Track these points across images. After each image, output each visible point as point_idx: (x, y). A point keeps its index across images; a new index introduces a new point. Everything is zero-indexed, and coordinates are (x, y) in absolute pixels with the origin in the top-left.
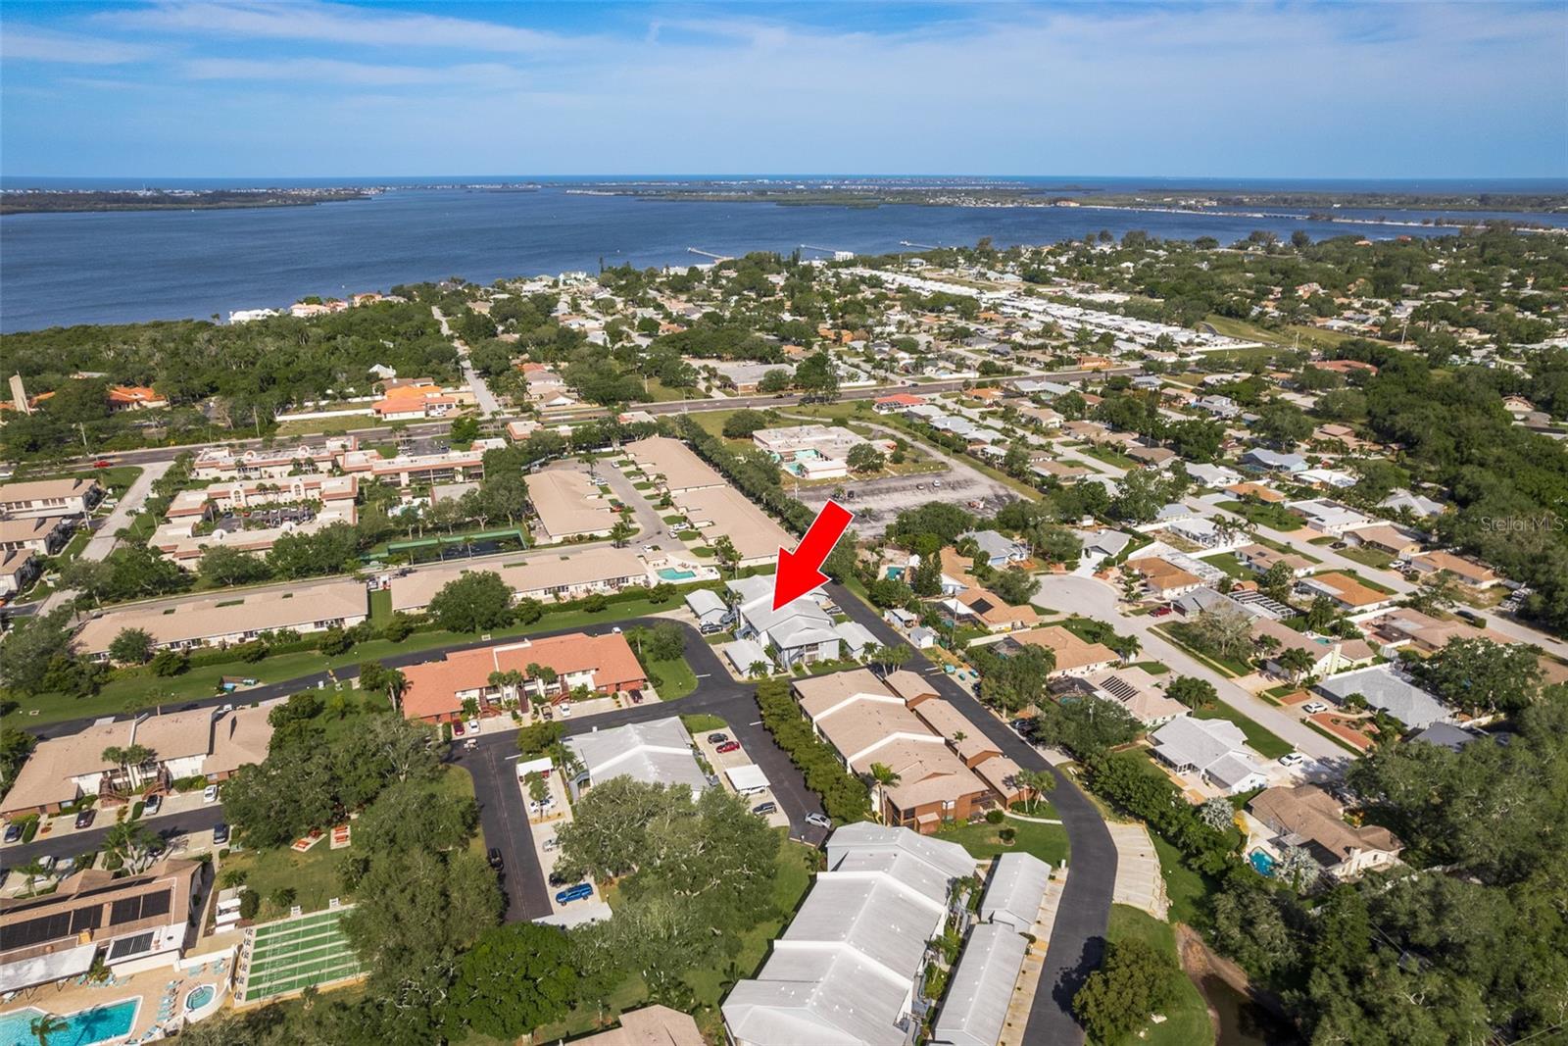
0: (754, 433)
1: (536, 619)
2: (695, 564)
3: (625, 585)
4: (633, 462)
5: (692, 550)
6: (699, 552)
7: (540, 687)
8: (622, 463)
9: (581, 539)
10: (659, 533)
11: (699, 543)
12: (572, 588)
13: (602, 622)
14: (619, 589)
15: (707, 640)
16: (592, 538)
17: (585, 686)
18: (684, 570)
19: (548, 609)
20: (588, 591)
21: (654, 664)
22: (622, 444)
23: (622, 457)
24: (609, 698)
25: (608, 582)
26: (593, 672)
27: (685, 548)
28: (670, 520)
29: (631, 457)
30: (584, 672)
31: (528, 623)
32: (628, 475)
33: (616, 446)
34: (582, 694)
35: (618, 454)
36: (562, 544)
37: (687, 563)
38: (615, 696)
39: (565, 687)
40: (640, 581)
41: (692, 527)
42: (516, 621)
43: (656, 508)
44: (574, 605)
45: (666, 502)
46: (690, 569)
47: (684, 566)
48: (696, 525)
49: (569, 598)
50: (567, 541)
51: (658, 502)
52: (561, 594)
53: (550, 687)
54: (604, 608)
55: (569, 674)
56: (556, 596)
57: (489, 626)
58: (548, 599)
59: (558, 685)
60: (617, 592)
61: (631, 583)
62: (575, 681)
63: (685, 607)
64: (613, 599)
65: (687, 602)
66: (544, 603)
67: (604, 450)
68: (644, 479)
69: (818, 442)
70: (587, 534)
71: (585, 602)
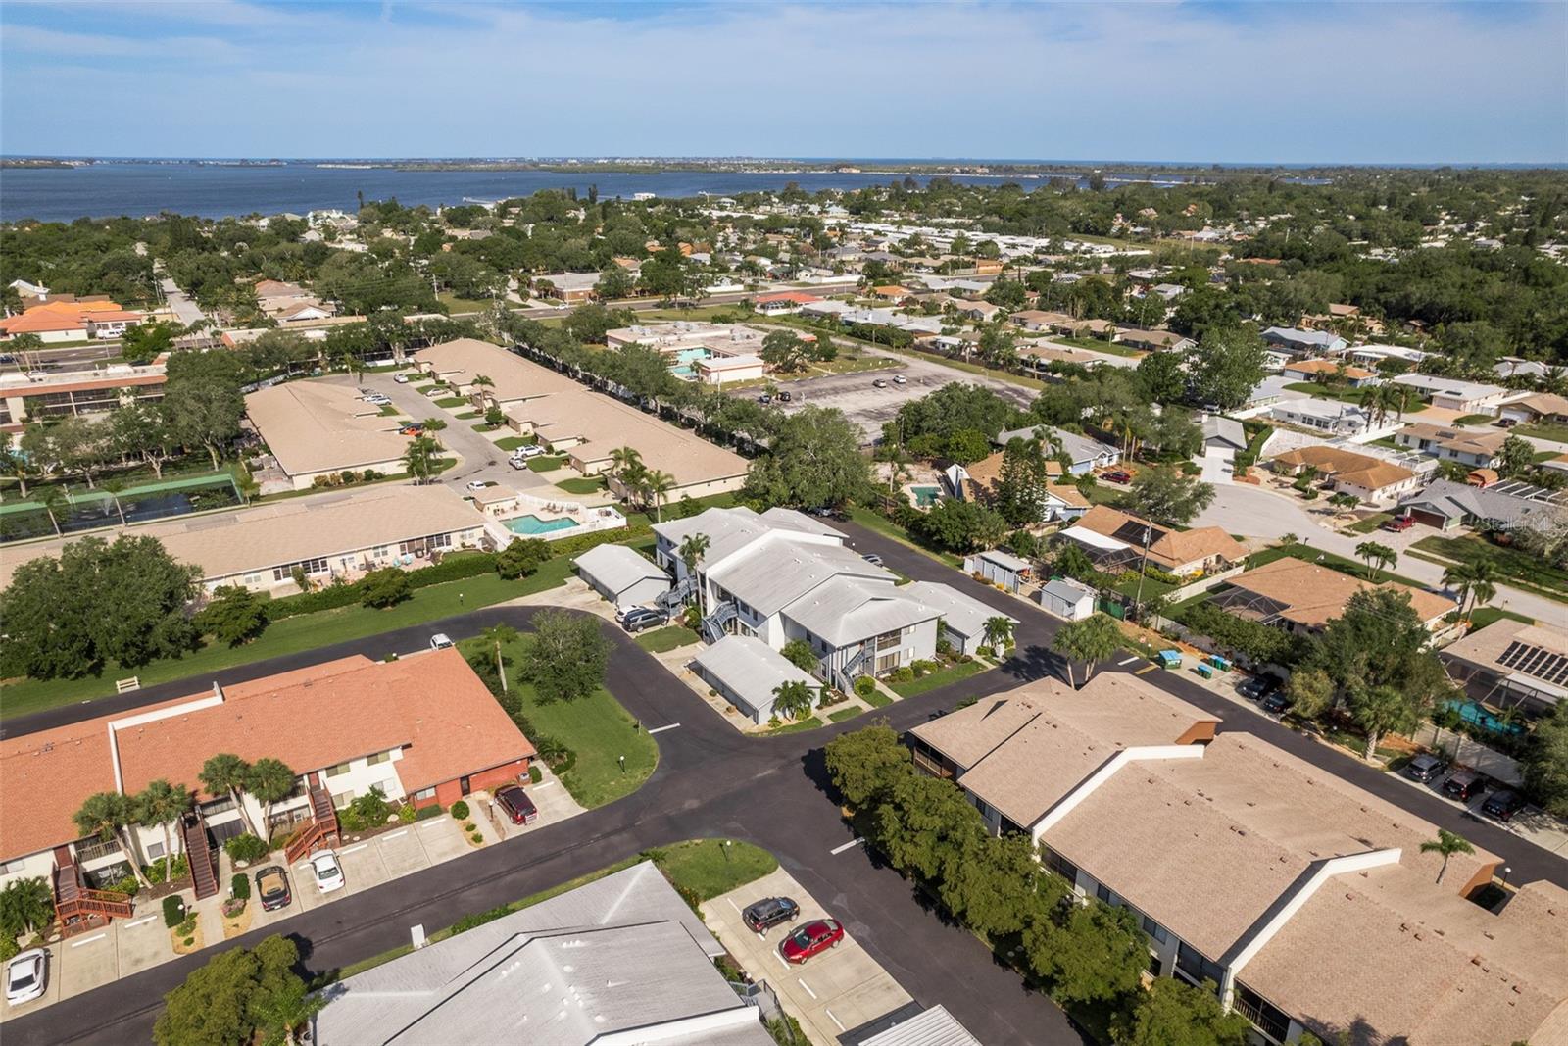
0: (608, 333)
1: (255, 632)
2: (573, 505)
3: (445, 549)
4: (431, 374)
5: (557, 485)
6: (571, 486)
7: (253, 812)
8: (411, 378)
9: (349, 479)
10: (492, 463)
11: (567, 473)
12: (334, 563)
13: (405, 625)
14: (434, 557)
15: (643, 644)
16: (371, 477)
17: (377, 793)
18: (551, 516)
19: (284, 607)
20: (369, 565)
21: (540, 710)
22: (407, 354)
23: (411, 371)
24: (445, 819)
25: (409, 545)
26: (397, 754)
27: (545, 482)
28: (508, 444)
29: (426, 368)
30: (373, 758)
31: (237, 642)
32: (424, 390)
33: (400, 357)
34: (372, 814)
35: (405, 366)
36: (314, 489)
37: (559, 504)
38: (461, 811)
39: (322, 801)
40: (475, 540)
41: (550, 449)
42: (209, 639)
43: (478, 428)
44: (341, 594)
45: (495, 420)
46: (565, 514)
47: (551, 509)
48: (557, 447)
49: (328, 584)
50: (322, 485)
51: (482, 420)
52: (313, 576)
53: (280, 807)
54: (407, 597)
55: (332, 770)
56: (301, 581)
57: (139, 654)
58: (285, 588)
59: (304, 799)
60: (430, 564)
61: (455, 544)
62: (350, 785)
63: (575, 581)
64: (422, 578)
65: (577, 571)
66: (275, 596)
67: (381, 363)
68: (451, 394)
69: (707, 339)
70: (361, 470)
71: (366, 586)
